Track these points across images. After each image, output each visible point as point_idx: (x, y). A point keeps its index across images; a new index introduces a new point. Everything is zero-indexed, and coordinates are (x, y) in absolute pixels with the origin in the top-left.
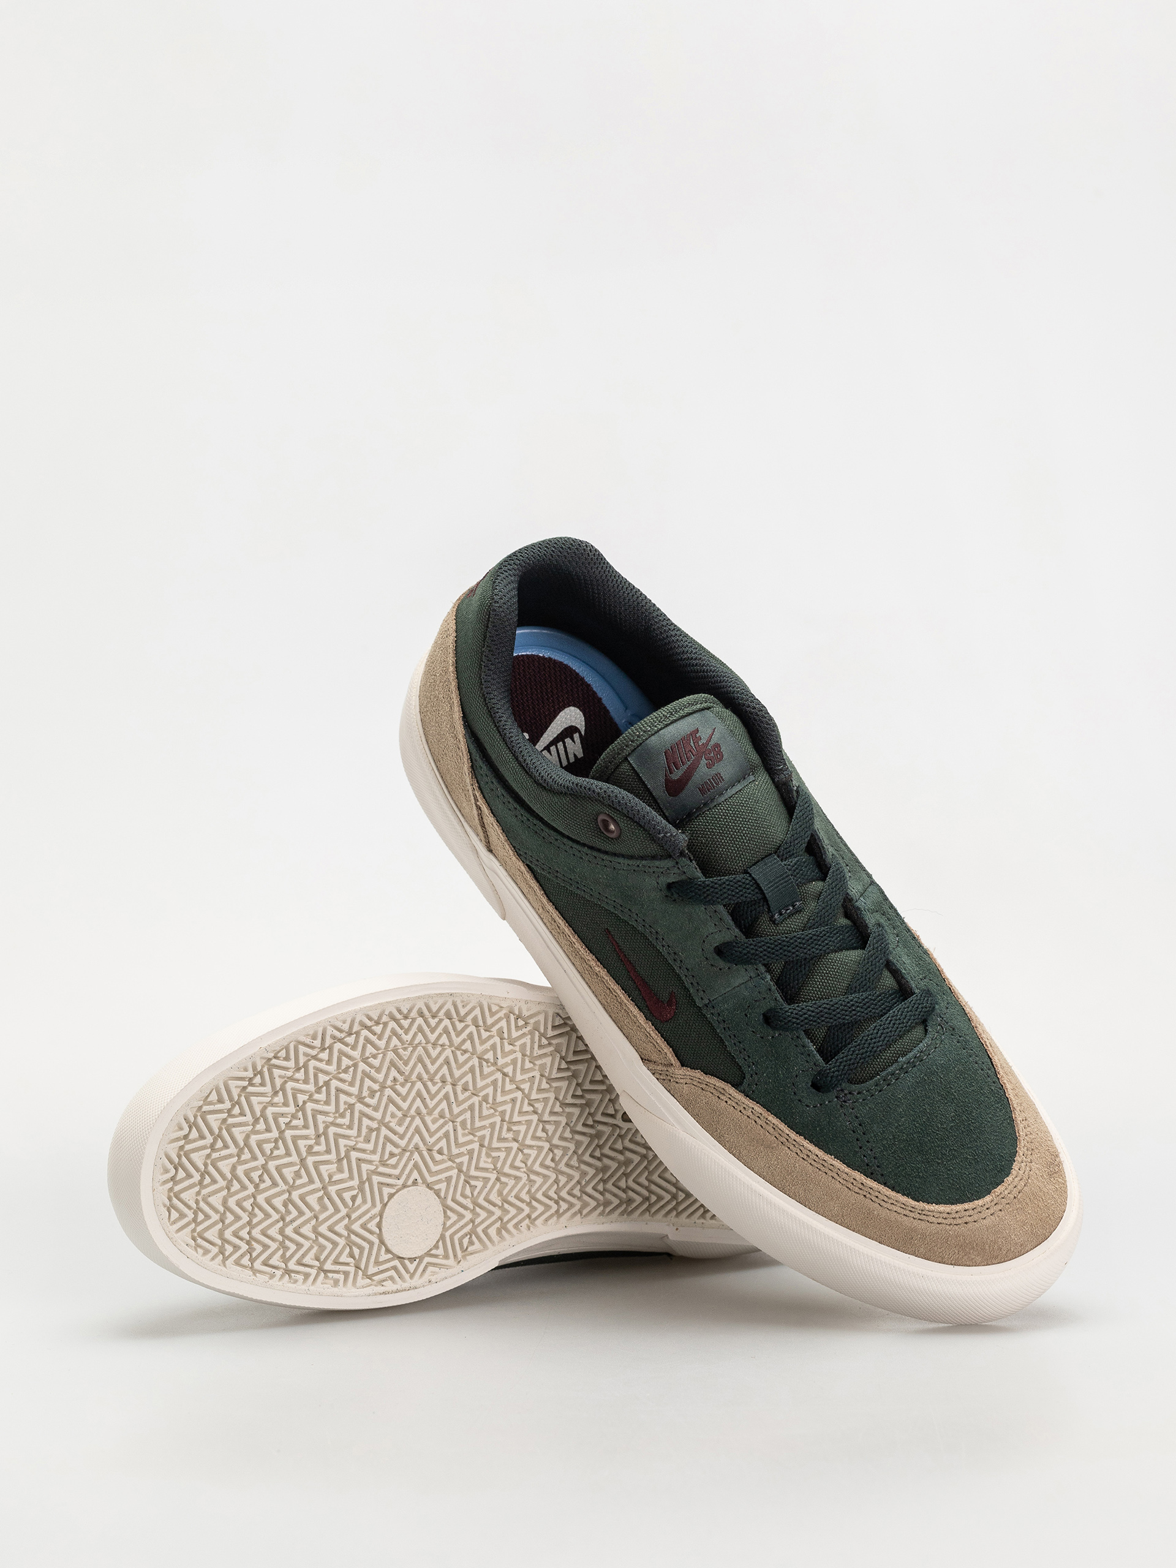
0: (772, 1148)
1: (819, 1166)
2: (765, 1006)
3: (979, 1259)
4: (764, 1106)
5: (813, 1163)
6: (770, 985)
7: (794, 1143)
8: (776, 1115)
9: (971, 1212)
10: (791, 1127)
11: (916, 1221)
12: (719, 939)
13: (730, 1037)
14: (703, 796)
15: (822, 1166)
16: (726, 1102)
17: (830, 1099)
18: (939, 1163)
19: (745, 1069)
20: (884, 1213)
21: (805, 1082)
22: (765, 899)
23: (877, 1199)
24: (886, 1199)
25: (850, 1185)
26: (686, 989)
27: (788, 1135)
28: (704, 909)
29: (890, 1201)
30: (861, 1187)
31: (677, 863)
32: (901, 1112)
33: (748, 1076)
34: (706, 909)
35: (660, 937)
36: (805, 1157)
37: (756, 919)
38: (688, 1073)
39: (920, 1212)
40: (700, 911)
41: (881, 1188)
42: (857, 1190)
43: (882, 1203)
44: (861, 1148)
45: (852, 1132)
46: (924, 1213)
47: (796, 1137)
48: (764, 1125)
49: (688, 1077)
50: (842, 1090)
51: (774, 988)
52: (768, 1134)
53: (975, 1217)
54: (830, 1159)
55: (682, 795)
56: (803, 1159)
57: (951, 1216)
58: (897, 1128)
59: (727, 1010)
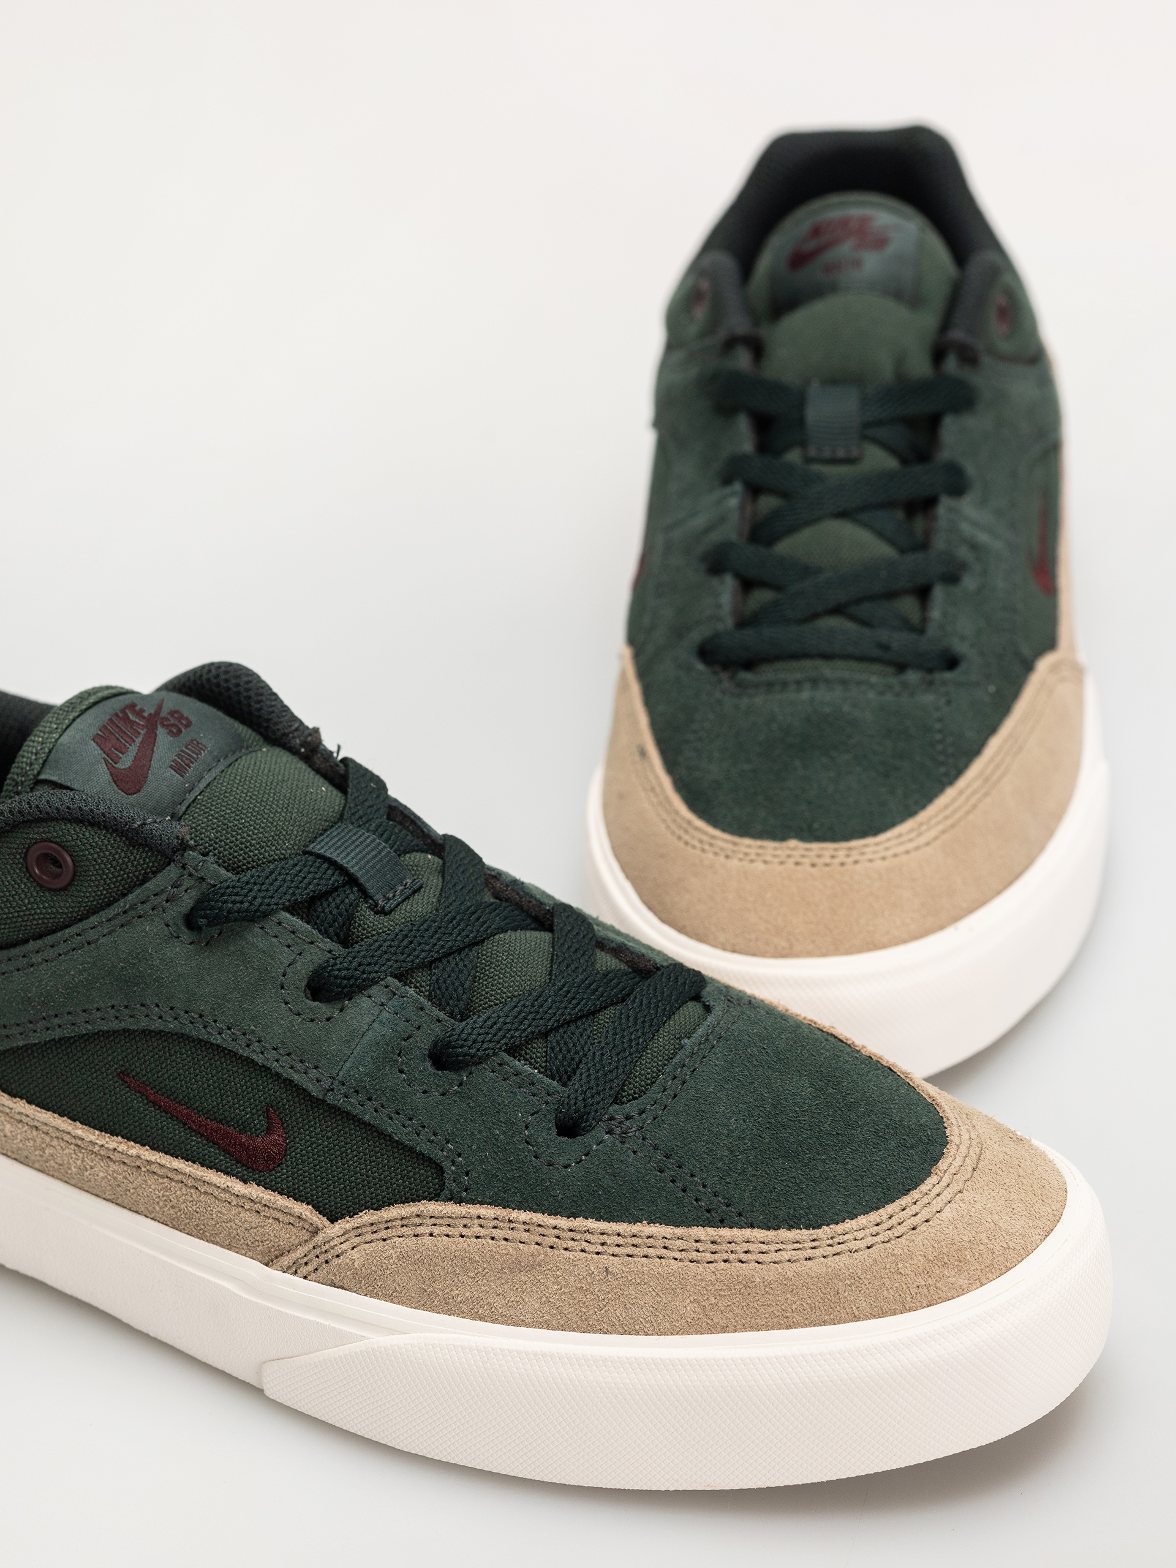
0: (540, 1265)
1: (630, 1250)
2: (424, 1041)
3: (963, 1282)
4: (494, 1203)
5: (617, 1250)
6: (417, 1000)
7: (571, 1234)
8: (520, 1207)
9: (915, 1209)
10: (553, 1213)
11: (829, 1259)
12: (304, 968)
13: (391, 1118)
14: (182, 776)
15: (634, 1248)
16: (431, 1235)
17: (599, 1138)
18: (824, 1161)
19: (440, 1156)
20: (771, 1273)
21: (546, 1133)
22: (352, 881)
23: (749, 1255)
24: (764, 1247)
25: (694, 1255)
26: (289, 1082)
27: (555, 1228)
28: (260, 930)
29: (773, 1247)
30: (714, 1247)
31: (184, 867)
32: (723, 1112)
33: (446, 1164)
34: (262, 928)
35: (209, 1019)
36: (600, 1248)
37: (350, 918)
38: (348, 1226)
39: (831, 1242)
40: (257, 938)
41: (747, 1233)
42: (709, 1257)
43: (761, 1258)
44: (684, 1191)
45: (659, 1173)
46: (836, 1240)
47: (570, 1223)
48: (510, 1234)
49: (353, 1234)
50: (612, 1118)
51: (427, 1004)
52: (521, 1246)
53: (925, 1214)
54: (645, 1229)
55: (149, 788)
56: (598, 1253)
57: (885, 1226)
58: (728, 1136)
59: (367, 1075)
